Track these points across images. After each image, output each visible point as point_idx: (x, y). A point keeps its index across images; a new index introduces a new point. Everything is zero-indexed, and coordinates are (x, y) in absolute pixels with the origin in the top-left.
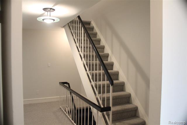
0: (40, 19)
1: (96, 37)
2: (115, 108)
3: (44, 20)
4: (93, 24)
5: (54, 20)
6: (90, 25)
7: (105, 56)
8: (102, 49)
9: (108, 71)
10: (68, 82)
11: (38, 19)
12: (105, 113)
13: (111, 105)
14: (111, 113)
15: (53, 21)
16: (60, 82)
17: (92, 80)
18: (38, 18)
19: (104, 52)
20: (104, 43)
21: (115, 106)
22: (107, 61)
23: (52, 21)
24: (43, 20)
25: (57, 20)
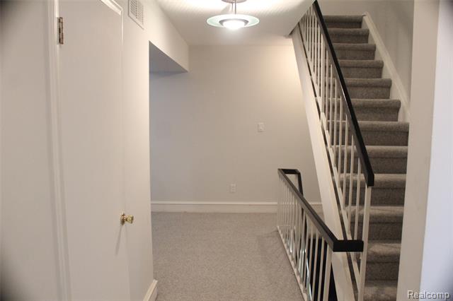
0: (214, 21)
1: (373, 58)
2: (393, 247)
3: (224, 23)
4: (369, 24)
5: (246, 22)
6: (360, 27)
7: (388, 108)
8: (385, 90)
9: (366, 147)
10: (300, 170)
11: (209, 21)
12: (352, 254)
13: (365, 238)
14: (363, 257)
15: (243, 23)
16: (279, 169)
17: (334, 169)
18: (210, 19)
19: (388, 98)
20: (391, 74)
21: (393, 243)
22: (396, 120)
23: (242, 25)
24: (221, 22)
25: (254, 21)
